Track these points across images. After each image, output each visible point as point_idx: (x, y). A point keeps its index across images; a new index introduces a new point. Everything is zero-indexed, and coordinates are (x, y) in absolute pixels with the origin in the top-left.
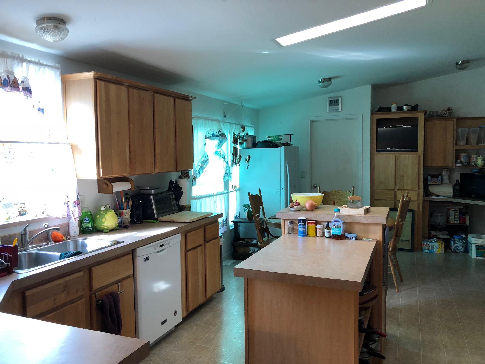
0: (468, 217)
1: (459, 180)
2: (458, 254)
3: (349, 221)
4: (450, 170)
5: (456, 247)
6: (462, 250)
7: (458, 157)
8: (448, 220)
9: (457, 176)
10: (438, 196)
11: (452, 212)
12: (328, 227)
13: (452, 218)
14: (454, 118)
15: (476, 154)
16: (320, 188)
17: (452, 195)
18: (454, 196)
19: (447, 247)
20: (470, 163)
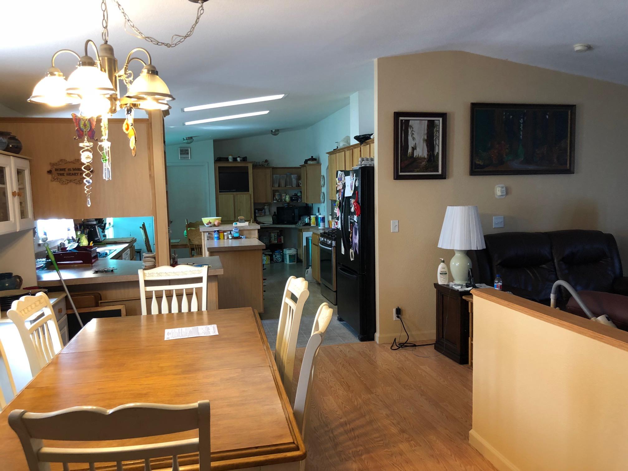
0: (282, 237)
1: (275, 212)
2: (278, 263)
3: (242, 229)
4: (269, 205)
5: (276, 259)
6: (281, 260)
7: (274, 196)
8: (270, 241)
9: (274, 209)
10: (264, 224)
11: (273, 235)
12: (231, 233)
13: (273, 239)
14: (270, 167)
15: (285, 193)
16: (187, 220)
17: (272, 222)
18: (274, 223)
19: (272, 260)
20: (281, 199)
